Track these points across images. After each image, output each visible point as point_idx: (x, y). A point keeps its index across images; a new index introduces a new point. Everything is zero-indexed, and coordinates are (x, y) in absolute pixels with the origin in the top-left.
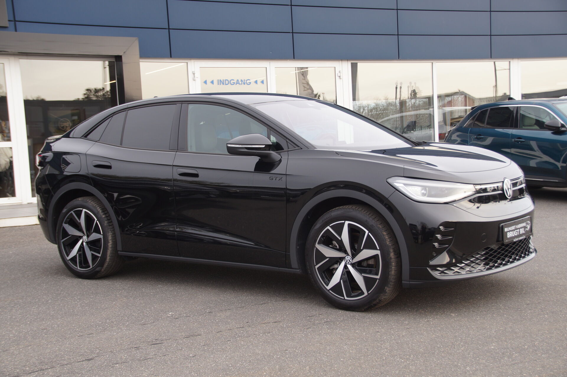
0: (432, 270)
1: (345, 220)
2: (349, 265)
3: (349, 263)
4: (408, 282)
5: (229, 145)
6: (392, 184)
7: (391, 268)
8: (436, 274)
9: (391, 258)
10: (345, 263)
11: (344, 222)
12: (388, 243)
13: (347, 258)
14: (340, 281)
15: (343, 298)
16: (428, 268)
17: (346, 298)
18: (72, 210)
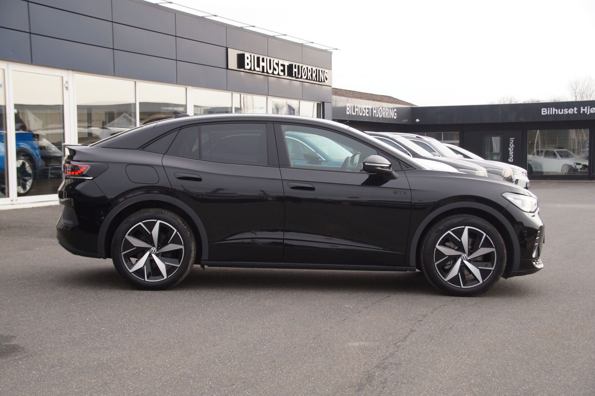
0: (534, 261)
1: (465, 226)
2: (465, 261)
3: (465, 259)
4: (517, 271)
5: (366, 164)
6: (506, 198)
7: (504, 261)
8: (536, 264)
9: (504, 254)
10: (462, 259)
11: (464, 227)
13: (463, 255)
14: (458, 274)
15: (460, 287)
16: (530, 260)
17: (462, 287)
18: (141, 222)
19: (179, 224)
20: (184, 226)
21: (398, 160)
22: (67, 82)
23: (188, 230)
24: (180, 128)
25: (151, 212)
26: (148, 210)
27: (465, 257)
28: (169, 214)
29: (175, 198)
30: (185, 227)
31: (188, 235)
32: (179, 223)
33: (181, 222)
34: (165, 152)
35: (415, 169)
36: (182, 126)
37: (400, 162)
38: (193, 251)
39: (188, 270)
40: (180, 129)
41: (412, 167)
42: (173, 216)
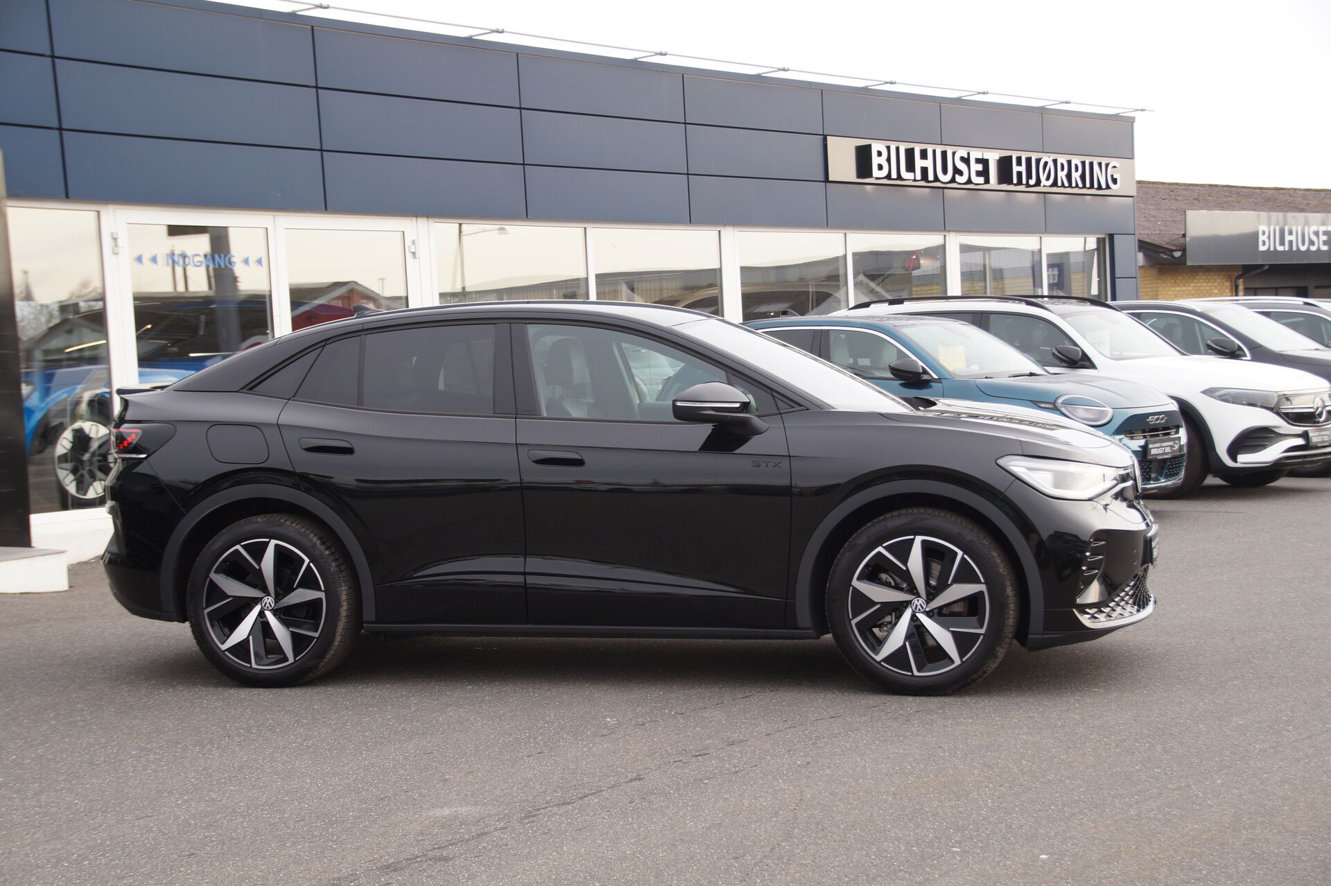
0: (1080, 612)
1: (916, 534)
2: (922, 614)
3: (919, 610)
4: (1040, 636)
5: (679, 404)
6: (1006, 468)
7: (1008, 613)
8: (1085, 620)
9: (1008, 597)
10: (913, 611)
11: (912, 537)
12: (1001, 570)
13: (916, 602)
14: (904, 645)
15: (910, 674)
16: (1074, 610)
17: (916, 673)
18: (239, 544)
19: (312, 547)
20: (325, 550)
21: (770, 391)
22: (414, 243)
23: (333, 559)
24: (323, 343)
25: (257, 522)
26: (253, 519)
27: (919, 607)
28: (294, 525)
29: (301, 491)
30: (327, 553)
31: (332, 569)
32: (314, 545)
33: (318, 542)
34: (292, 396)
35: (808, 409)
36: (328, 339)
37: (775, 394)
38: (345, 603)
39: (336, 643)
40: (324, 346)
41: (801, 405)
42: (302, 530)
